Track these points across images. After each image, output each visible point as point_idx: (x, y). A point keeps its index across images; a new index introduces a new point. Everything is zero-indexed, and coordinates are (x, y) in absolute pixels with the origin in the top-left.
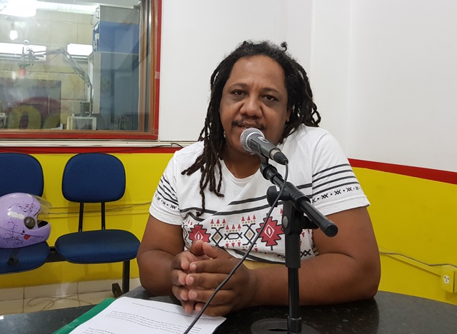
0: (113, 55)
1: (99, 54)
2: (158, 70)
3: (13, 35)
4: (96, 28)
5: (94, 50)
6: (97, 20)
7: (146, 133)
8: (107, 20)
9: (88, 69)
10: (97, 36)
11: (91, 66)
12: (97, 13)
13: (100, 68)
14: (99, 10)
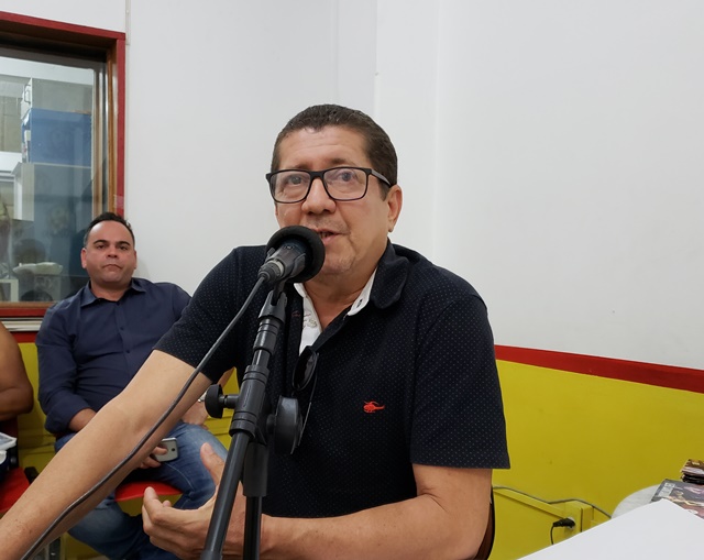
0: (71, 171)
1: (31, 166)
2: (121, 193)
4: (26, 120)
5: (24, 160)
6: (26, 108)
8: (46, 106)
9: (12, 197)
10: (27, 135)
11: (19, 190)
12: (28, 94)
13: (33, 193)
14: (30, 88)
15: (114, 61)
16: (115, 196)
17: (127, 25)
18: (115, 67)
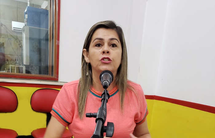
1: (28, 27)
4: (26, 11)
5: (25, 25)
7: (52, 77)
9: (22, 38)
10: (26, 16)
11: (24, 35)
13: (29, 37)
16: (57, 40)
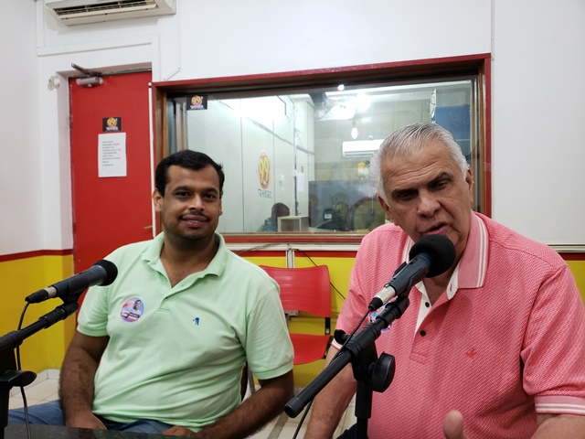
3: (355, 133)
4: (433, 115)
6: (433, 107)
8: (445, 105)
12: (434, 98)
14: (435, 95)
15: (483, 73)
16: (486, 162)
17: (492, 48)
18: (484, 76)
